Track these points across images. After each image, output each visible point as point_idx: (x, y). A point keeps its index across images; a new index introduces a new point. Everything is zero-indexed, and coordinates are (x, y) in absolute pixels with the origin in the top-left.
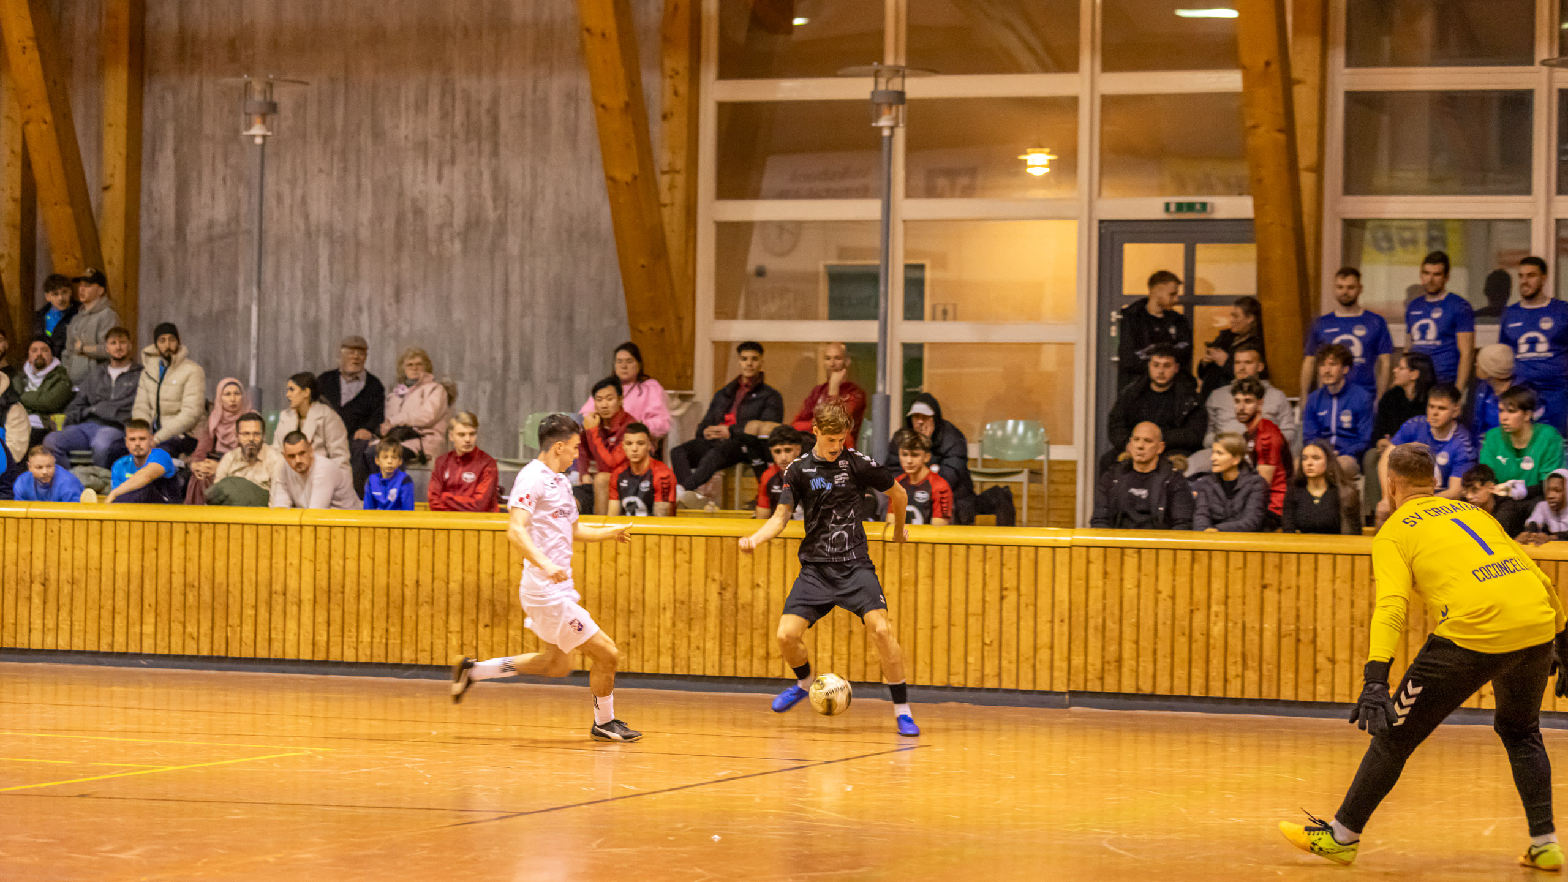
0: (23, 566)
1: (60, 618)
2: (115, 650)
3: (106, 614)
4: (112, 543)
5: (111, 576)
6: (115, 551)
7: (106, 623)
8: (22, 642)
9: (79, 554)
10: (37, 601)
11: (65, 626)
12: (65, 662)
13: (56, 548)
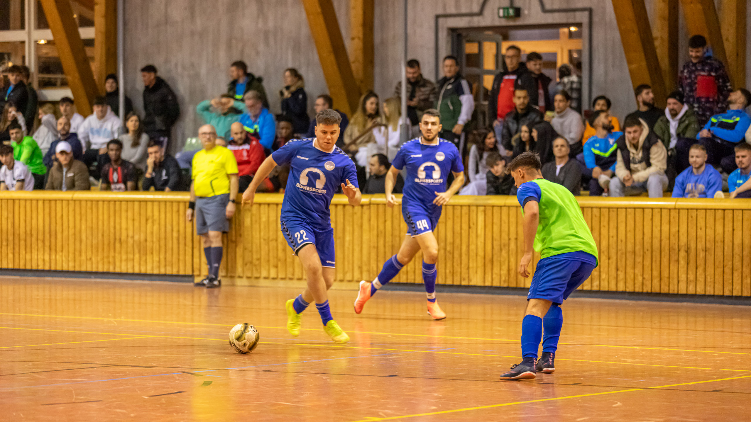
0: (674, 240)
1: (698, 274)
2: (734, 294)
3: (728, 270)
4: (731, 224)
5: (731, 246)
6: (733, 230)
7: (728, 277)
8: (673, 289)
9: (710, 232)
10: (682, 262)
11: (701, 279)
12: (701, 302)
13: (695, 227)
